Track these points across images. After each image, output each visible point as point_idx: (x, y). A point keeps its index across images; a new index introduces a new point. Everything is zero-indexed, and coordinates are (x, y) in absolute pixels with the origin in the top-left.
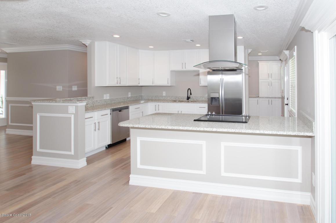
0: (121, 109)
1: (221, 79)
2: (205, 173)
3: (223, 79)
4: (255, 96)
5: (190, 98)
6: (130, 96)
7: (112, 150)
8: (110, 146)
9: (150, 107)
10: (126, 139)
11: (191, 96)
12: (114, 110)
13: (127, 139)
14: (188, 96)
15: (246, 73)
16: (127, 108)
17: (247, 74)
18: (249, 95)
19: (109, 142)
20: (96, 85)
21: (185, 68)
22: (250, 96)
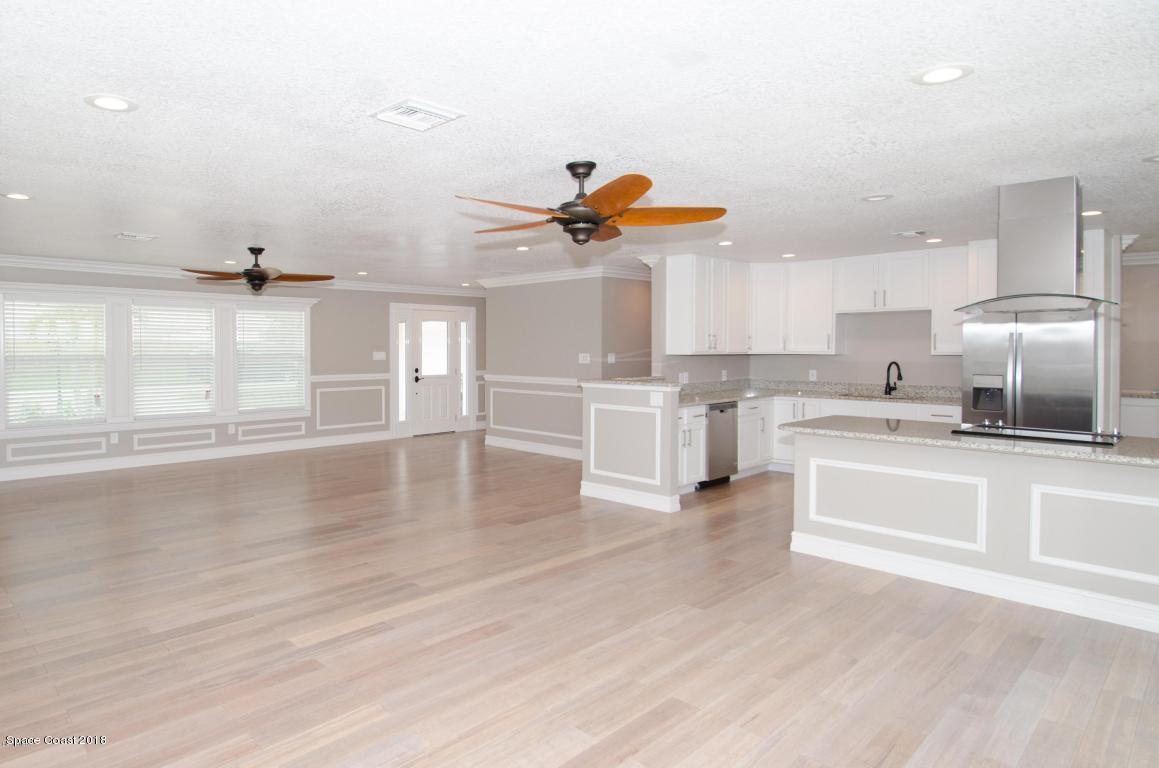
0: (724, 407)
1: (1011, 335)
2: (983, 550)
3: (1021, 334)
4: (1148, 392)
5: (895, 389)
6: (724, 379)
7: (709, 493)
8: (703, 486)
9: (781, 409)
10: (728, 478)
11: (899, 383)
12: (712, 407)
13: (733, 478)
14: (888, 384)
15: (1113, 315)
16: (733, 405)
17: (1116, 320)
18: (1121, 389)
19: (703, 477)
20: (668, 352)
21: (885, 305)
22: (1125, 391)
